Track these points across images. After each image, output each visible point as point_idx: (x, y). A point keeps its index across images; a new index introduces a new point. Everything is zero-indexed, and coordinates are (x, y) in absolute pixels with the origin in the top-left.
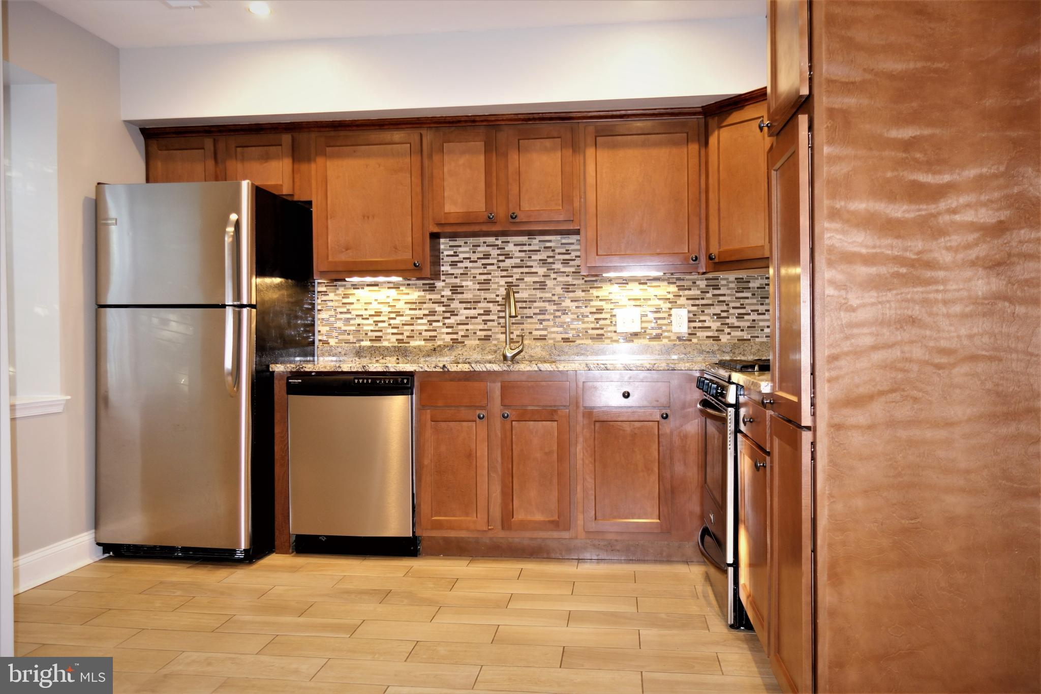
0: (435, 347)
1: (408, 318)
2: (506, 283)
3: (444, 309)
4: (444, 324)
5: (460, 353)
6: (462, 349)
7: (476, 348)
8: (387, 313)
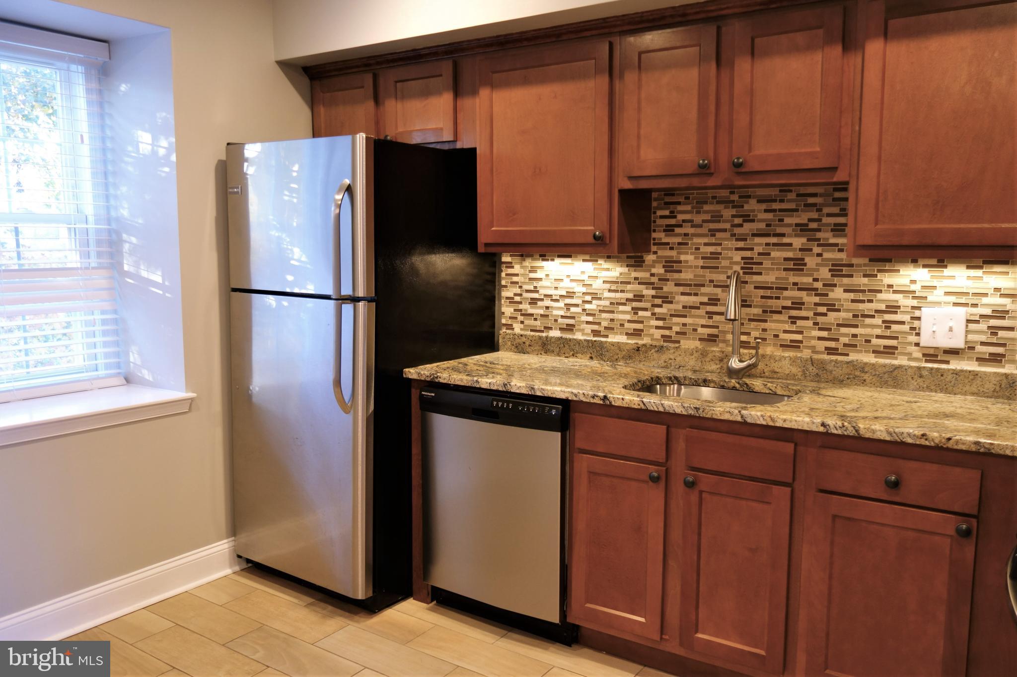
0: (639, 346)
1: (607, 303)
2: (743, 258)
3: (653, 292)
4: (653, 314)
5: (672, 357)
6: (674, 352)
7: (694, 352)
8: (581, 295)
